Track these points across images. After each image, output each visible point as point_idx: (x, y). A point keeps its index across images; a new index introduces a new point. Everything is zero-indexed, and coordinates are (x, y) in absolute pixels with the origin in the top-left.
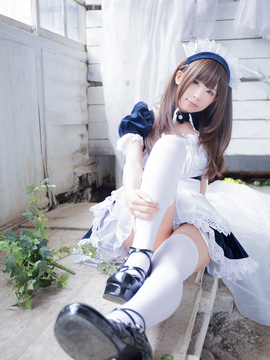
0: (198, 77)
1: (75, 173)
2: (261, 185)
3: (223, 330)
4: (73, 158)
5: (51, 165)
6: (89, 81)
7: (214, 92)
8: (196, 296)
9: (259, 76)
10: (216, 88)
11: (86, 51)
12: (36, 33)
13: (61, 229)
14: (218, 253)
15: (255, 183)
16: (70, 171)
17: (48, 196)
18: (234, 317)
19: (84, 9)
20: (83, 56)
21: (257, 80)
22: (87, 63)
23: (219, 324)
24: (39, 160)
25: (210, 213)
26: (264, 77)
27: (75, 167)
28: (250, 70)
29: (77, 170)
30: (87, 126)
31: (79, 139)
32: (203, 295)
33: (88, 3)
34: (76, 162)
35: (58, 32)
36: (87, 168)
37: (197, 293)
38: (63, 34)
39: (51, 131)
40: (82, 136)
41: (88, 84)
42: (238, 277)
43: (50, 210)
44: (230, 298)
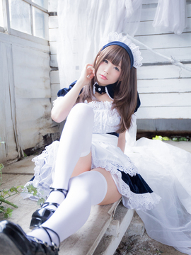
0: (106, 57)
1: (40, 134)
2: (178, 140)
3: (134, 249)
4: (39, 123)
5: (20, 128)
6: (51, 67)
7: (119, 68)
8: (105, 223)
9: (172, 61)
10: (120, 64)
11: (49, 45)
12: (7, 33)
13: (22, 174)
14: (125, 189)
15: (174, 139)
16: (36, 132)
17: (17, 150)
18: (144, 239)
19: (48, 15)
20: (46, 49)
21: (170, 64)
22: (50, 54)
23: (133, 244)
24: (9, 124)
25: (119, 159)
26: (175, 61)
27: (40, 129)
28: (165, 57)
29: (41, 131)
30: (50, 99)
31: (44, 108)
32: (112, 223)
33: (49, 11)
34: (41, 126)
35: (25, 32)
36: (50, 130)
37: (106, 221)
38: (30, 33)
39: (19, 103)
40: (46, 106)
41: (51, 69)
42: (147, 208)
43: (19, 160)
44: (141, 224)
